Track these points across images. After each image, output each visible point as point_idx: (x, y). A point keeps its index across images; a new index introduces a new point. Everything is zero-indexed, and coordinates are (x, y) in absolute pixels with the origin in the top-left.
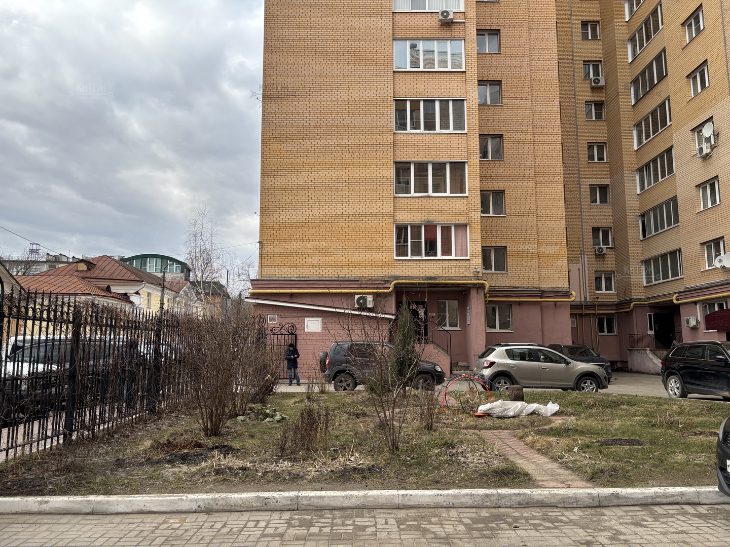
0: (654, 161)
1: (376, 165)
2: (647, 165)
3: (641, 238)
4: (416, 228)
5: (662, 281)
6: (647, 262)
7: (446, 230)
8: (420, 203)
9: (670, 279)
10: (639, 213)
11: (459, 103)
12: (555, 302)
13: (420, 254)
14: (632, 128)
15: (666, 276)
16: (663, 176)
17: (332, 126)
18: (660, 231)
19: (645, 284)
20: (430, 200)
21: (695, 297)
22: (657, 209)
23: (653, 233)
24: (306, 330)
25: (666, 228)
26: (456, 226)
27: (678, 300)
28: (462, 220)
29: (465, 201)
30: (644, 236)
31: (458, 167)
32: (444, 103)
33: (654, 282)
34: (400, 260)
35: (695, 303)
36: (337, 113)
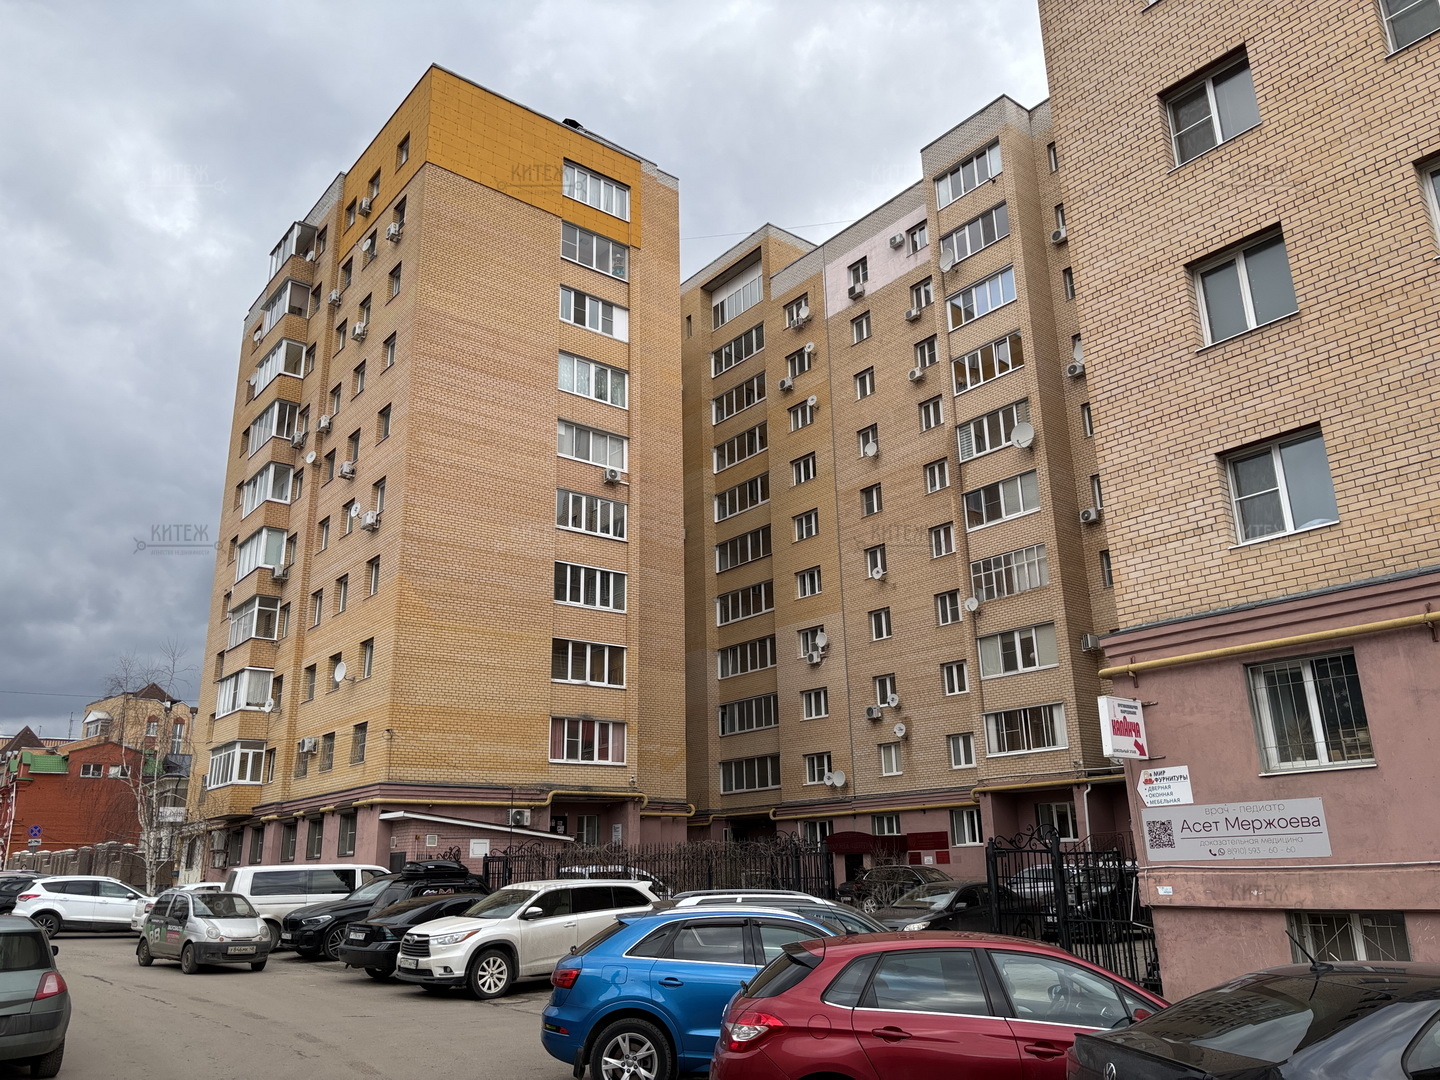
0: (743, 646)
1: (534, 639)
2: (733, 649)
3: (720, 734)
4: (573, 723)
5: (745, 790)
6: (726, 765)
7: (604, 727)
8: (579, 691)
9: (757, 788)
10: (718, 703)
11: (619, 578)
12: (674, 818)
13: (576, 757)
14: (715, 600)
15: (751, 784)
16: (754, 666)
17: (486, 584)
18: (746, 730)
19: (722, 792)
20: (589, 690)
21: (796, 814)
22: (744, 705)
23: (737, 731)
24: (471, 855)
25: (755, 728)
26: (614, 724)
27: (774, 815)
28: (620, 718)
29: (623, 693)
30: (723, 733)
31: (616, 653)
32: (605, 575)
33: (734, 791)
34: (555, 764)
35: (796, 820)
36: (492, 569)
